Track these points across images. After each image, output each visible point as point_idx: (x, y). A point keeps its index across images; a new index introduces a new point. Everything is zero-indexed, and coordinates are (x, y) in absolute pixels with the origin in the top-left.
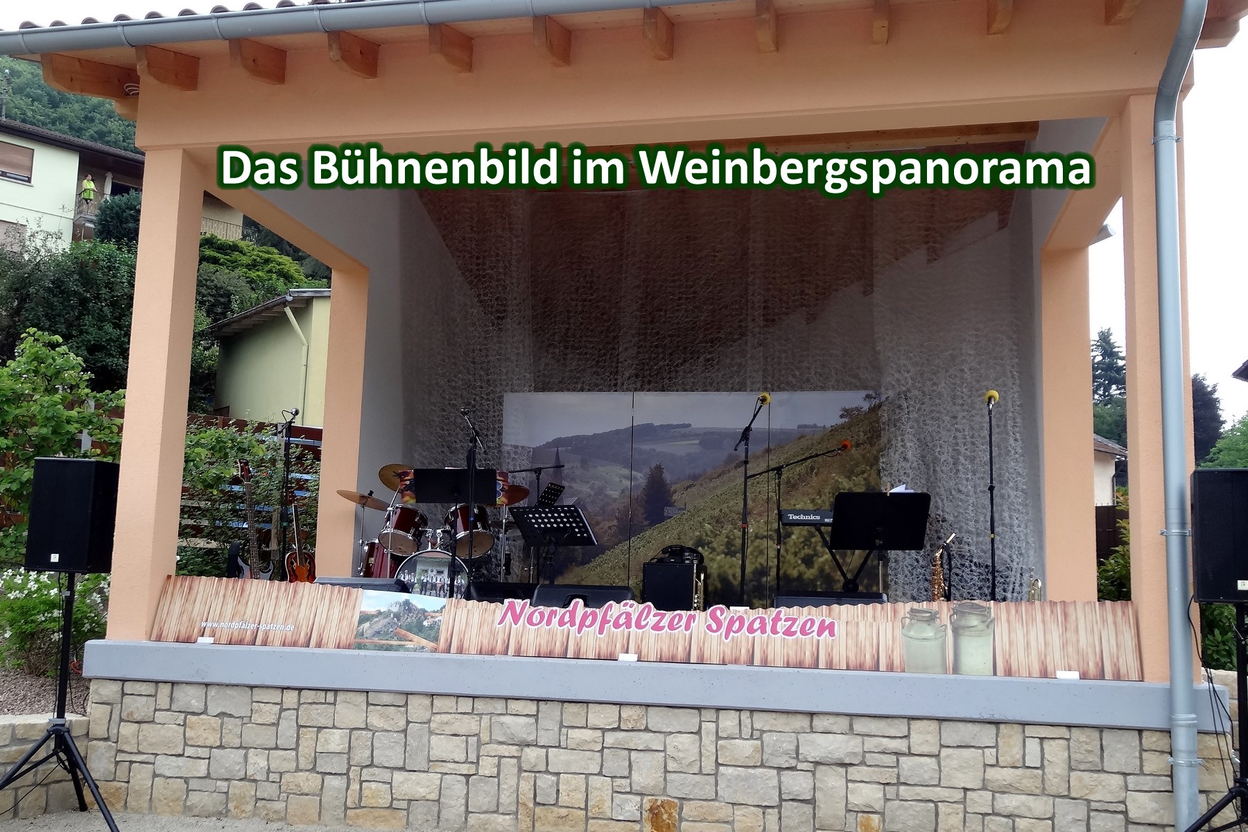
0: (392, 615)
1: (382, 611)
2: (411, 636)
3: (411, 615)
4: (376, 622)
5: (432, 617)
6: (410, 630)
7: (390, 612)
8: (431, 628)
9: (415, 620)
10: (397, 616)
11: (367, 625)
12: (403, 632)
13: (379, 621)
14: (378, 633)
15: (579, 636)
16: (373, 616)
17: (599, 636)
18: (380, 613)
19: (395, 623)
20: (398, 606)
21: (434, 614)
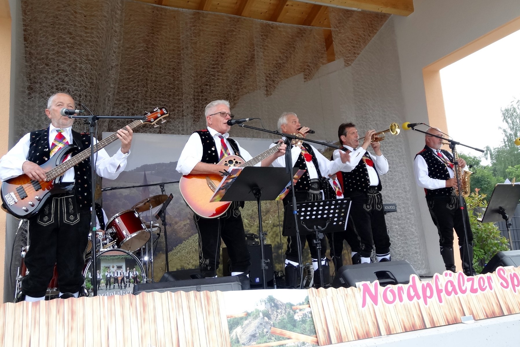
0: (261, 315)
1: (249, 312)
2: (288, 333)
3: (279, 311)
4: (248, 325)
5: (300, 310)
6: (284, 327)
7: (258, 311)
8: (304, 321)
9: (285, 316)
10: (267, 315)
11: (238, 330)
12: (279, 330)
13: (250, 323)
14: (254, 336)
15: (427, 306)
16: (242, 318)
17: (441, 304)
18: (248, 315)
19: (267, 323)
20: (263, 303)
21: (301, 307)
